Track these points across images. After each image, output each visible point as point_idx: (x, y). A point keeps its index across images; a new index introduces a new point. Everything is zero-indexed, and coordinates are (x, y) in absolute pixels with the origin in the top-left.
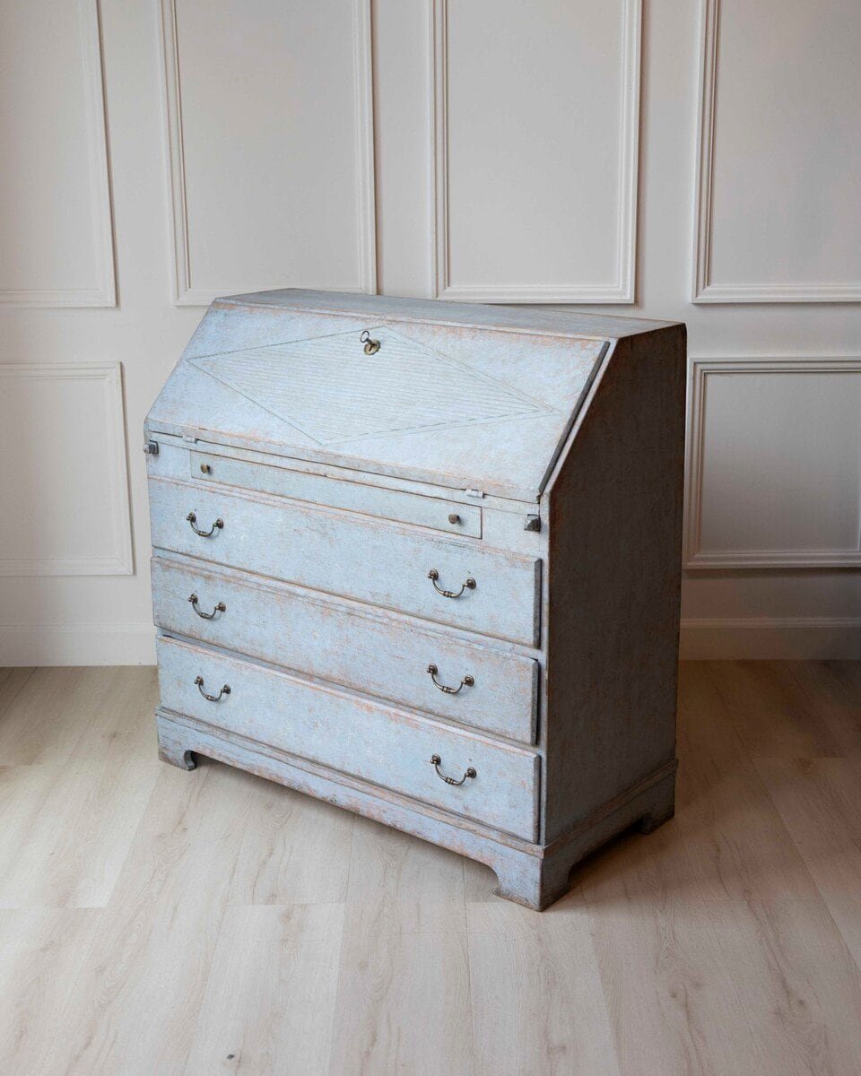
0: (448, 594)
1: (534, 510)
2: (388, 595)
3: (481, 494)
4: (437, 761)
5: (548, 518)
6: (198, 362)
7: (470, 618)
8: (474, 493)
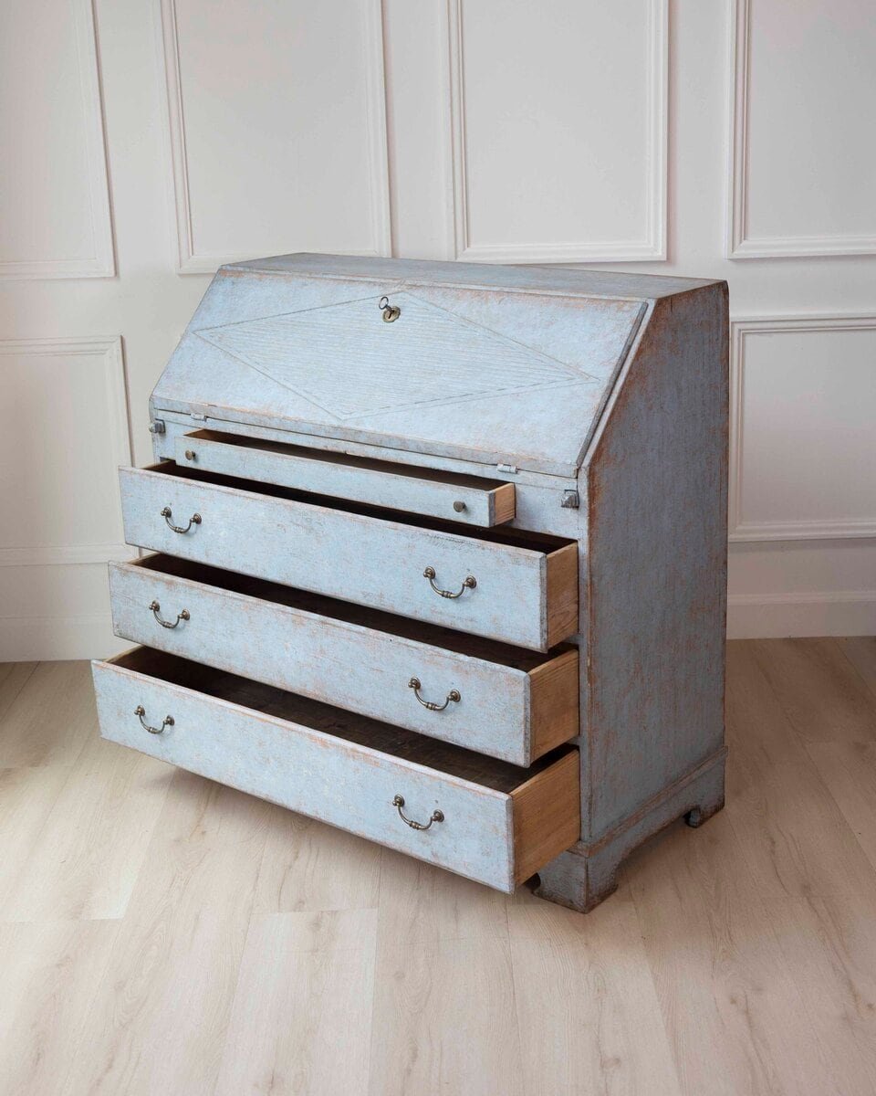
0: (446, 595)
1: (572, 485)
2: (381, 596)
3: (513, 469)
4: (400, 803)
5: (586, 494)
6: (204, 334)
7: (472, 620)
8: (507, 468)
